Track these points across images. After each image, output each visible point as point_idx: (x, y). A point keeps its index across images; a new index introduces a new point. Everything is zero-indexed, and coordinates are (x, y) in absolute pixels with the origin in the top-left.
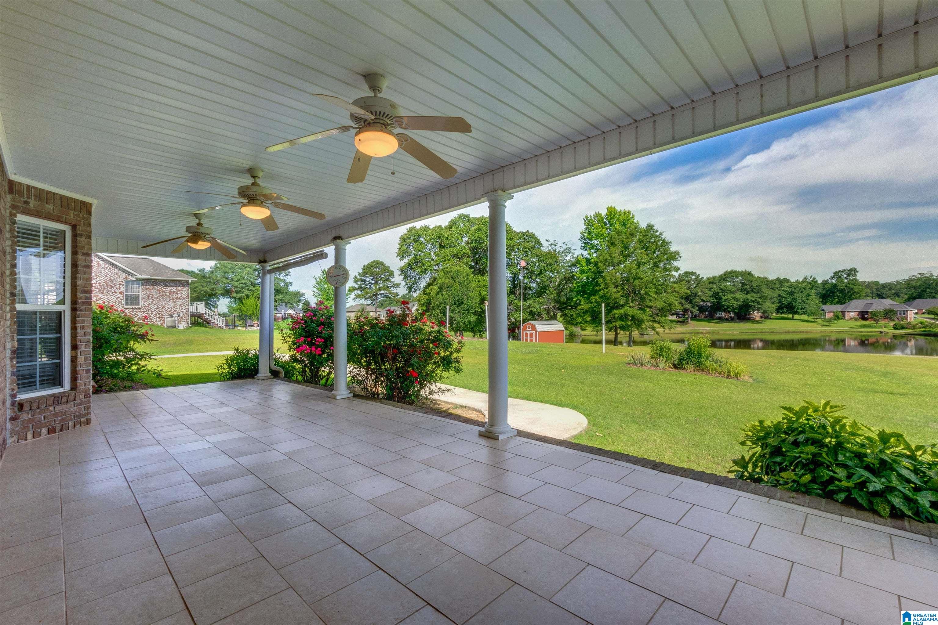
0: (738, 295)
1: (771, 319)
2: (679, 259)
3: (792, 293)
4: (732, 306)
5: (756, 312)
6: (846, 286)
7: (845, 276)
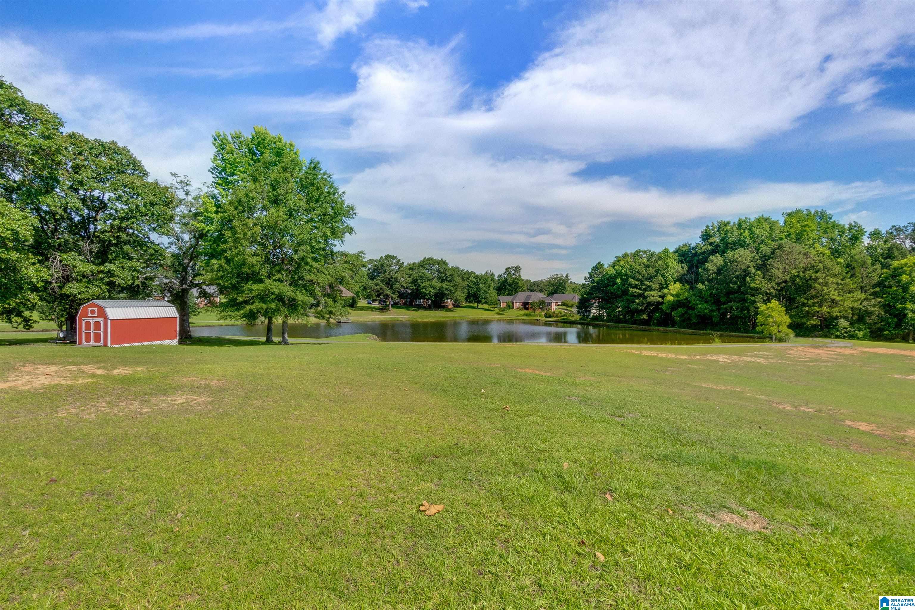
0: (434, 283)
1: (461, 307)
2: (354, 216)
3: (477, 284)
4: (429, 294)
5: (449, 300)
6: (514, 281)
7: (513, 272)
